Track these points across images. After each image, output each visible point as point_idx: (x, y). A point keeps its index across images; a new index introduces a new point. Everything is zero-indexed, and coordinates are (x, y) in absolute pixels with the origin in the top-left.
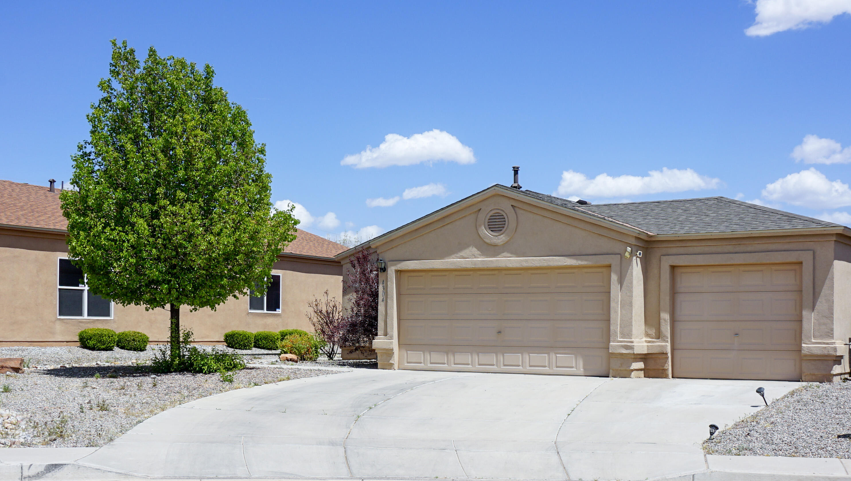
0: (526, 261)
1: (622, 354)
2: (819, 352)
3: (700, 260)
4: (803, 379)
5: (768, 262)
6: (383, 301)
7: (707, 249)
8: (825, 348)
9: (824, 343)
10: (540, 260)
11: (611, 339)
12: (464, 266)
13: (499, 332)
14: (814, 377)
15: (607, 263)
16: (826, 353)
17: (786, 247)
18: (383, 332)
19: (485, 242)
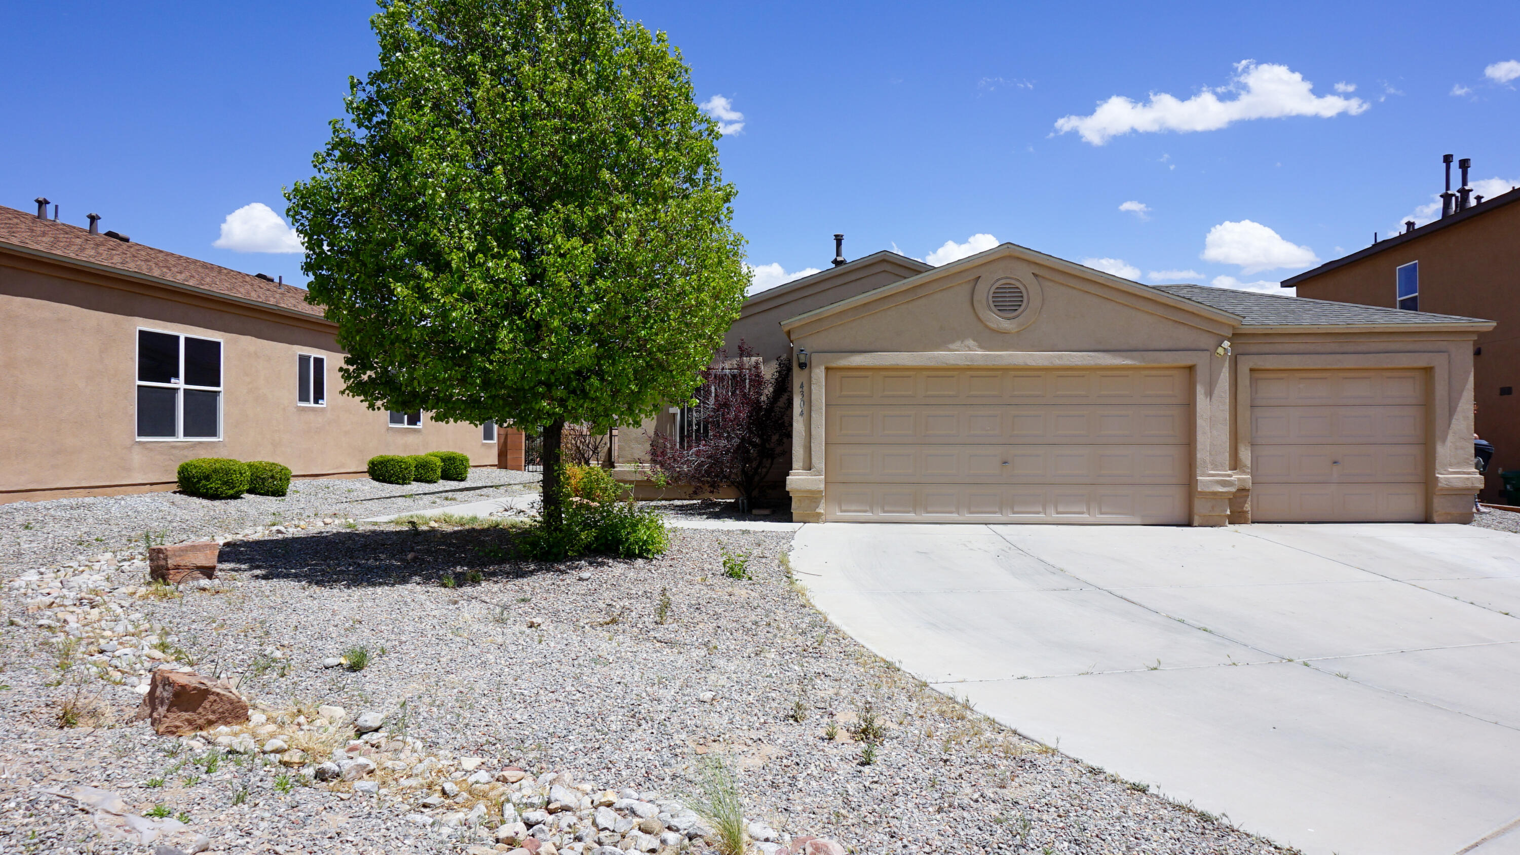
0: (1060, 357)
1: (1215, 494)
2: (1459, 485)
3: (1295, 362)
4: (1436, 519)
5: (1390, 366)
6: (802, 414)
7: (1302, 347)
8: (1468, 479)
9: (1465, 473)
10: (1082, 356)
11: (1198, 472)
12: (952, 362)
13: (1005, 463)
14: (1449, 517)
15: (1190, 363)
16: (1470, 485)
17: (1411, 347)
18: (801, 464)
19: (986, 326)
